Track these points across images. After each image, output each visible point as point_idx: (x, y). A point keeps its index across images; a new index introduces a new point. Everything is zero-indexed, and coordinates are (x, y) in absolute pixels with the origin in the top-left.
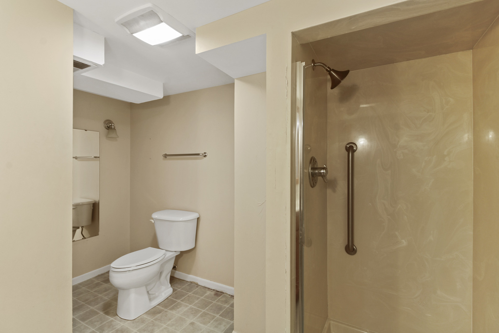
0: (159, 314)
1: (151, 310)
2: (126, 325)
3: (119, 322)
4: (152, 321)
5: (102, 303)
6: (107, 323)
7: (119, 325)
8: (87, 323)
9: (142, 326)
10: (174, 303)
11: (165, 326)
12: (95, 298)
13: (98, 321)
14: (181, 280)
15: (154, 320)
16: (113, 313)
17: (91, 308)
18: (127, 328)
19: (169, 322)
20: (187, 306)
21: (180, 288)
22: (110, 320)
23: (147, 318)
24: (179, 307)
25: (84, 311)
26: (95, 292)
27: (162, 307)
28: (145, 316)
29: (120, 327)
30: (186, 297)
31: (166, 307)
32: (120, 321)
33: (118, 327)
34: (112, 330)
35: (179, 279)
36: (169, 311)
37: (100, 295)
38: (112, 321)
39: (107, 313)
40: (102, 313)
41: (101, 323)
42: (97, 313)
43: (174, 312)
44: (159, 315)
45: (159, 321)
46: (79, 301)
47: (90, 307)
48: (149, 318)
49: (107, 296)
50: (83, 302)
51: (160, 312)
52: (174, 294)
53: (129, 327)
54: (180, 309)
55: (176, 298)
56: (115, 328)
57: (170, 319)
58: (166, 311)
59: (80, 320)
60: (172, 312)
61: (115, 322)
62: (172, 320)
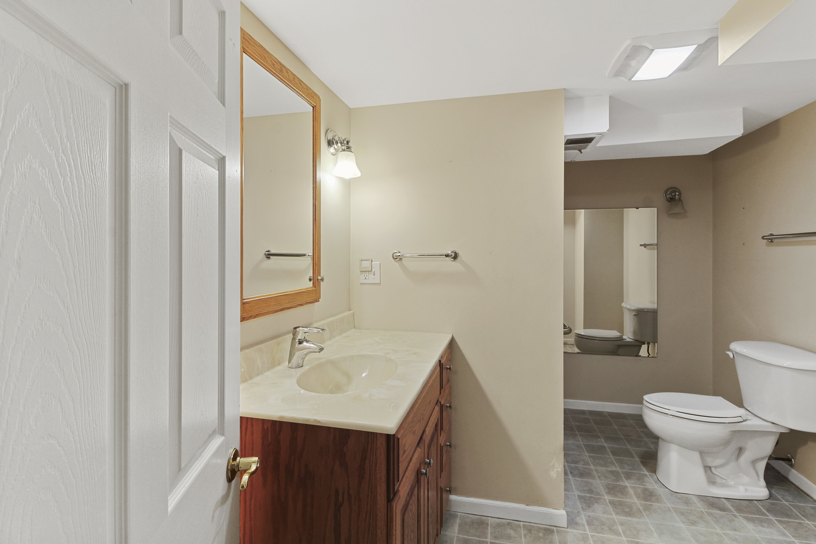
0: (721, 511)
1: (709, 498)
2: (660, 491)
3: (653, 482)
4: (702, 512)
5: (644, 449)
6: (638, 473)
7: (650, 484)
8: (616, 460)
9: (683, 507)
10: (759, 515)
11: (719, 531)
12: (639, 439)
13: (629, 465)
14: (802, 491)
15: (706, 512)
16: (652, 467)
17: (629, 447)
18: (660, 495)
19: (731, 533)
20: (784, 535)
21: (789, 502)
22: (643, 473)
23: (695, 503)
24: (765, 525)
25: (619, 445)
26: (642, 432)
27: (732, 506)
28: (695, 499)
29: (652, 488)
30: (793, 522)
31: (739, 510)
32: (656, 483)
33: (649, 486)
34: (639, 484)
35: (799, 488)
36: (741, 518)
37: (646, 439)
38: (646, 475)
39: (644, 463)
40: (638, 460)
41: (631, 469)
42: (632, 457)
43: (750, 526)
44: (719, 512)
45: (714, 519)
46: (619, 433)
47: (628, 445)
48: (700, 506)
49: (654, 445)
50: (623, 435)
51: (723, 509)
52: (768, 502)
53: (662, 495)
54: (767, 530)
55: (768, 511)
56: (645, 485)
57: (735, 530)
58: (734, 515)
59: (611, 452)
60: (746, 524)
61: (649, 479)
62: (737, 533)
